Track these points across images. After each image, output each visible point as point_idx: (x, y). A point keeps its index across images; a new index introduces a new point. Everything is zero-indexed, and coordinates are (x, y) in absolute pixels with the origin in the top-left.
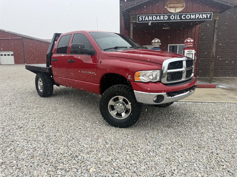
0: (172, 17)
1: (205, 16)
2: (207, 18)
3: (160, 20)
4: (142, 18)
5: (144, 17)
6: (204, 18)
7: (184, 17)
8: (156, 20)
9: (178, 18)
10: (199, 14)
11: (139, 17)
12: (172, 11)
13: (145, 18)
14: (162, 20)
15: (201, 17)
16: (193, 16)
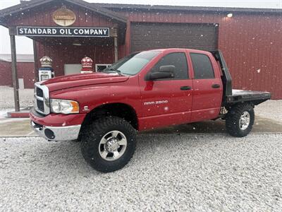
0: (62, 31)
1: (101, 32)
2: (103, 34)
3: (47, 34)
4: (24, 30)
5: (26, 29)
6: (100, 35)
7: (76, 32)
8: (41, 34)
9: (69, 33)
10: (94, 30)
11: (19, 29)
12: (61, 23)
13: (27, 31)
14: (49, 34)
15: (96, 32)
16: (87, 32)
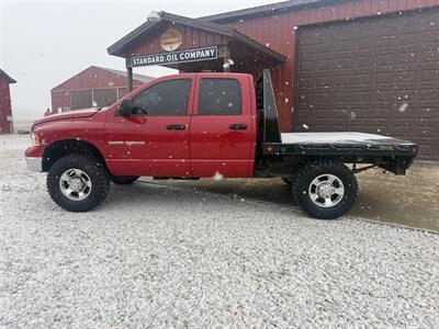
1: (207, 53)
2: (210, 56)
4: (136, 61)
6: (207, 57)
7: (182, 56)
8: (151, 63)
9: (175, 58)
10: (201, 51)
11: (133, 60)
12: (167, 48)
14: (157, 62)
15: (202, 54)
16: (193, 55)
